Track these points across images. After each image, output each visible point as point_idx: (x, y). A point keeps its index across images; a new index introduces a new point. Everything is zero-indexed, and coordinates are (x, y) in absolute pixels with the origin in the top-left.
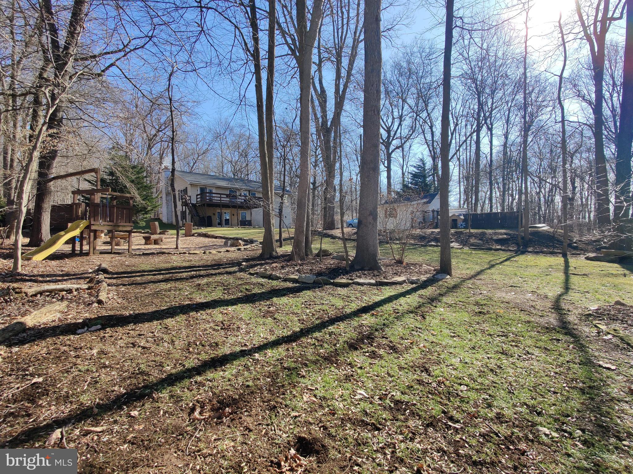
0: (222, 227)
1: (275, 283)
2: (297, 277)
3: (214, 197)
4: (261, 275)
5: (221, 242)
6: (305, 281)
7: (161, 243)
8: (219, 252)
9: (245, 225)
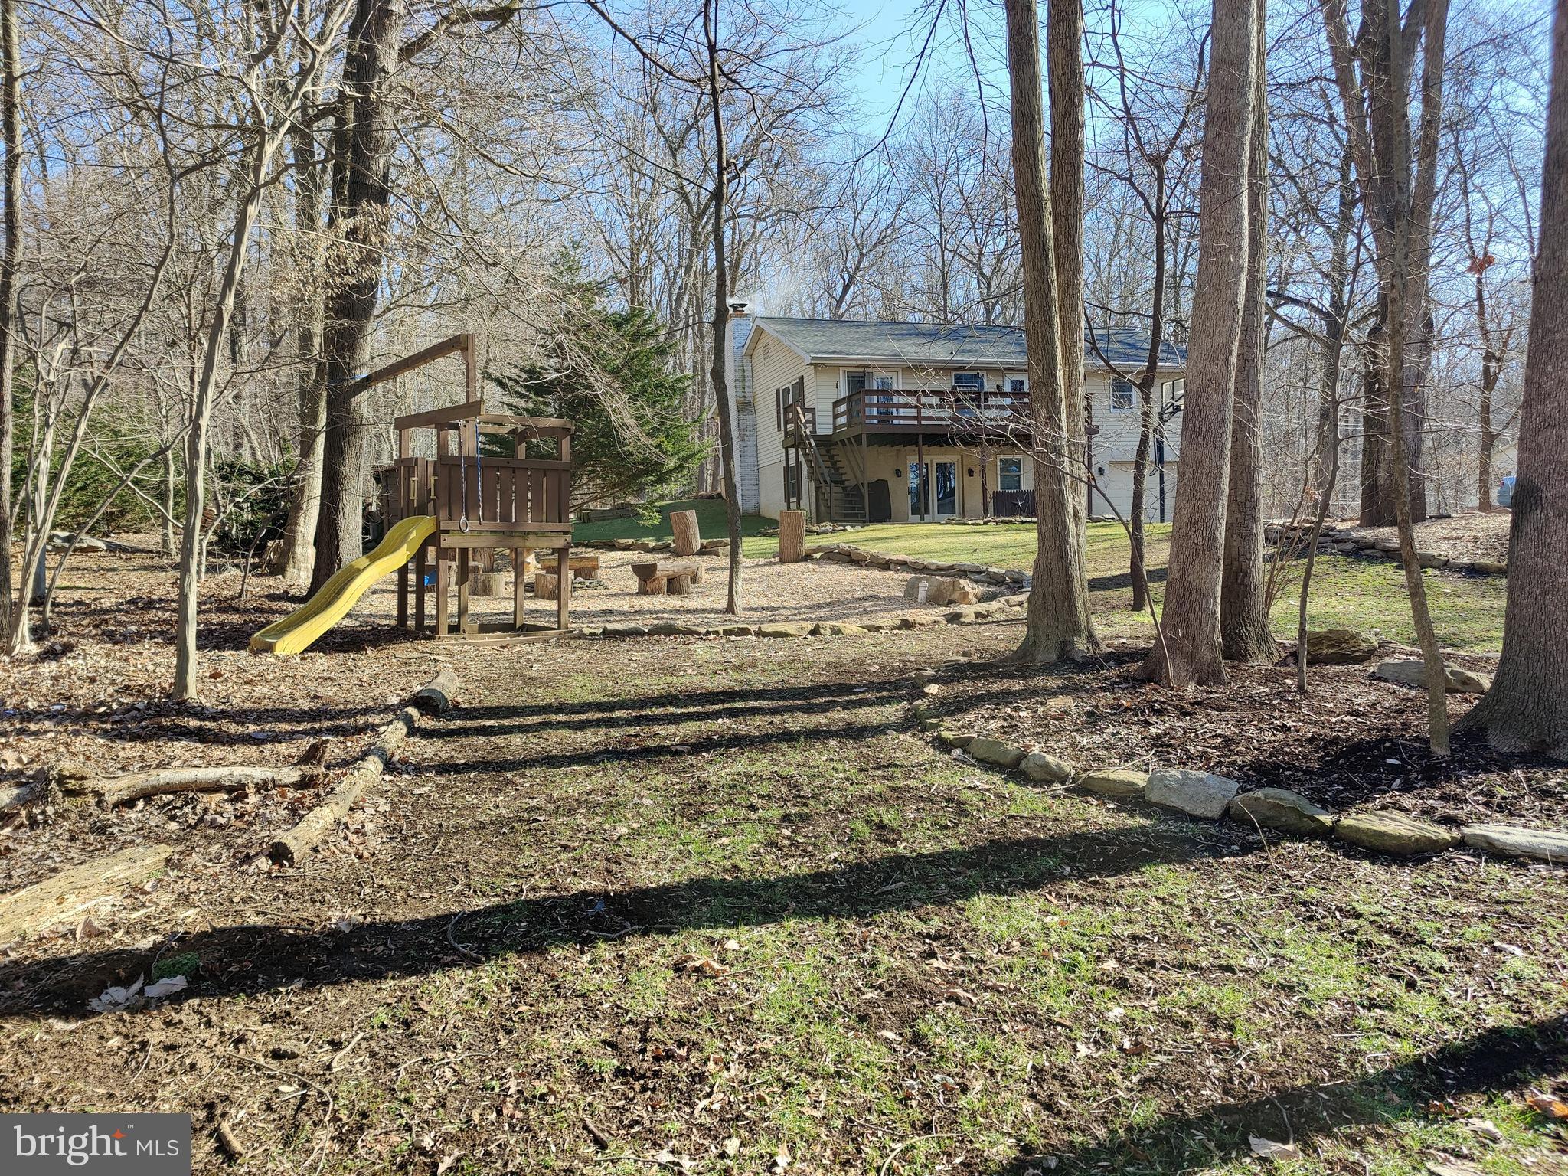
0: (922, 521)
1: (1027, 800)
2: (1139, 779)
3: (898, 406)
4: (982, 753)
5: (894, 582)
6: (1175, 802)
7: (692, 587)
8: (870, 628)
9: (1014, 510)
